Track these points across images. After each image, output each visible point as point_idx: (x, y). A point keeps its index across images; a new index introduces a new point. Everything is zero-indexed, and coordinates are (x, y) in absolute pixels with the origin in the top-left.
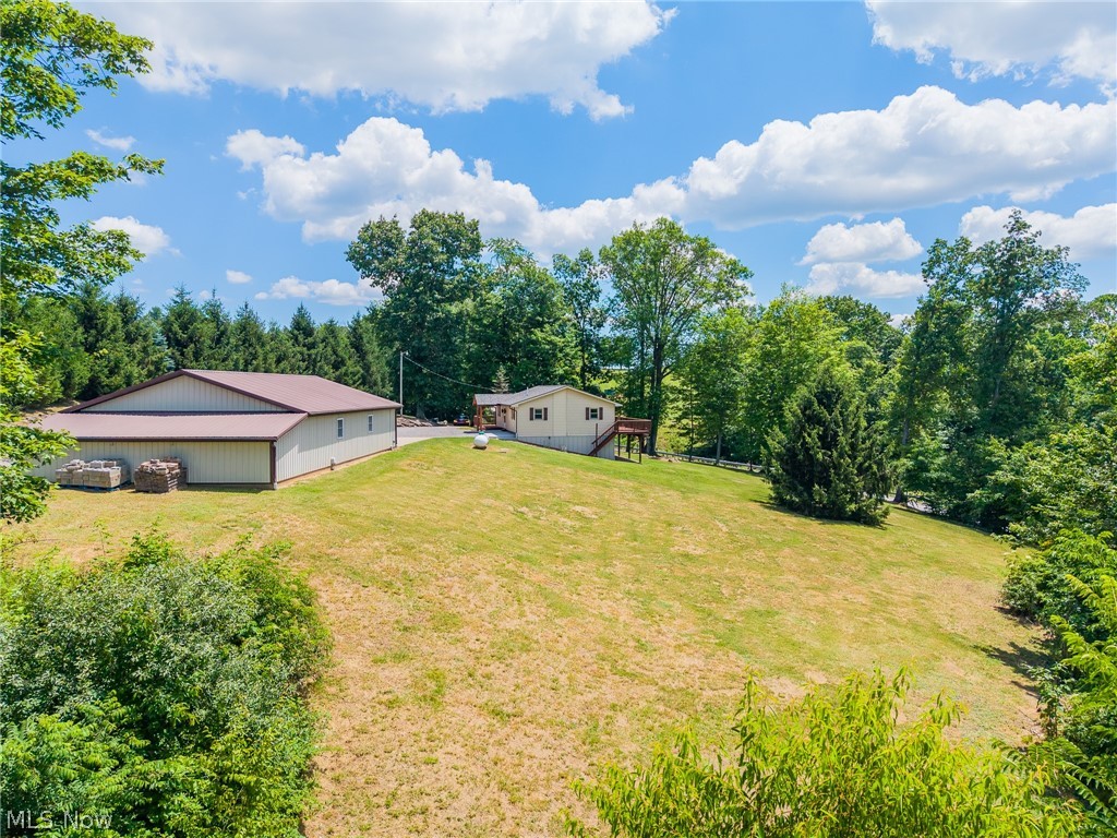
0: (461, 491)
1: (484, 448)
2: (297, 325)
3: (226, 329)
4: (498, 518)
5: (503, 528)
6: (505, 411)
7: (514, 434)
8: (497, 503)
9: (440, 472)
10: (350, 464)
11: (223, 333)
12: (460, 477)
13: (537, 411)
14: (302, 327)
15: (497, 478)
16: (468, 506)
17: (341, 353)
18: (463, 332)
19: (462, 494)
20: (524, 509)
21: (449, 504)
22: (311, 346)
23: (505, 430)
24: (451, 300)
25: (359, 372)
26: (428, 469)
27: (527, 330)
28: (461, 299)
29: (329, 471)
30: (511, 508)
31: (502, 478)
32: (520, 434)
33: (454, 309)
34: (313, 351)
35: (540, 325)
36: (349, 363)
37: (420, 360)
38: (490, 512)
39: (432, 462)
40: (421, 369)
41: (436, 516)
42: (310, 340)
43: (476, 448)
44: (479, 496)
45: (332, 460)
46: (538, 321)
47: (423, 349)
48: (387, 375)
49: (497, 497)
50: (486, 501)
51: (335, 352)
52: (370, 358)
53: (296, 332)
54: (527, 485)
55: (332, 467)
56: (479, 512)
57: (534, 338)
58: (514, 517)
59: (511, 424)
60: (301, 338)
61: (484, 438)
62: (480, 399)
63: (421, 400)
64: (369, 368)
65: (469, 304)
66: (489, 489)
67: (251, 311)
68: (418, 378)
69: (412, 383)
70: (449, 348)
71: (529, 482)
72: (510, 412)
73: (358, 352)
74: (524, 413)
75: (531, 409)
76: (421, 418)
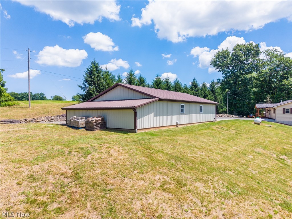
0: (242, 142)
1: (259, 124)
2: (193, 85)
3: (170, 86)
4: (265, 162)
5: (269, 171)
6: (270, 110)
7: (275, 119)
8: (265, 152)
9: (233, 132)
10: (189, 125)
11: (169, 87)
12: (243, 135)
13: (286, 110)
14: (194, 85)
15: (266, 137)
16: (244, 152)
17: (207, 93)
18: (252, 84)
19: (242, 144)
20: (284, 157)
21: (231, 150)
22: (197, 90)
23: (270, 118)
24: (247, 73)
25: (212, 99)
26: (227, 130)
27: (280, 81)
28: (251, 73)
29: (175, 127)
30: (275, 156)
31: (268, 137)
32: (277, 119)
33: (249, 76)
34: (197, 92)
35: (287, 78)
36: (209, 96)
37: (235, 94)
38: (260, 158)
39: (230, 127)
40: (235, 98)
41: (218, 157)
42: (197, 89)
43: (256, 124)
44: (253, 146)
45: (177, 122)
46: (285, 77)
47: (236, 91)
48: (222, 100)
49: (265, 148)
50: (257, 150)
51: (205, 93)
52: (217, 94)
53: (192, 87)
54: (284, 142)
55: (177, 125)
56: (251, 157)
57: (284, 83)
58: (277, 162)
59: (273, 115)
60: (193, 89)
61: (259, 120)
62: (258, 106)
63: (235, 108)
64: (216, 97)
65: (255, 74)
66: (260, 143)
67: (178, 81)
68: (234, 101)
69: (232, 103)
70: (246, 90)
71: (285, 141)
72: (272, 111)
73: (212, 92)
74: (279, 111)
75: (284, 109)
76: (235, 115)
